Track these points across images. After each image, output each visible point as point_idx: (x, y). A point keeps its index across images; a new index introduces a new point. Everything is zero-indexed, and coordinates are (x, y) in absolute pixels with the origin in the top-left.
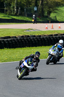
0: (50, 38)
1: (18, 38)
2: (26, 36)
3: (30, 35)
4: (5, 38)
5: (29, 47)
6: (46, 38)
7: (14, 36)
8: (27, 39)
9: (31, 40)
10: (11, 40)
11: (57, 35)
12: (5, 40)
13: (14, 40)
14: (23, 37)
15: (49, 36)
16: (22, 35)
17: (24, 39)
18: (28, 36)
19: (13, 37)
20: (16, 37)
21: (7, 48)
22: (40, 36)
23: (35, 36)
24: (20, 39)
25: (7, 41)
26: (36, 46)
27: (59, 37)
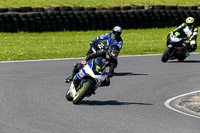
0: (114, 13)
1: (49, 11)
2: (64, 8)
3: (72, 6)
4: (20, 10)
5: (71, 30)
6: (107, 13)
7: (40, 6)
8: (67, 15)
9: (75, 16)
10: (33, 16)
11: (129, 8)
12: (21, 14)
13: (39, 15)
14: (57, 9)
15: (112, 9)
16: (56, 6)
17: (60, 14)
18: (69, 9)
19: (37, 9)
20: (43, 10)
21: (25, 31)
22: (94, 9)
23: (83, 9)
24: (53, 14)
25: (26, 16)
26: (85, 30)
27: (133, 13)
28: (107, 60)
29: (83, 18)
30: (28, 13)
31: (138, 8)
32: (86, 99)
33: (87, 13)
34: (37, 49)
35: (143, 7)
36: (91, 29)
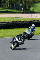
0: (30, 23)
1: (10, 23)
2: (15, 21)
5: (17, 28)
7: (8, 21)
8: (16, 23)
9: (18, 24)
10: (6, 24)
12: (2, 24)
14: (13, 22)
16: (12, 21)
17: (14, 23)
18: (16, 22)
19: (7, 22)
20: (8, 22)
22: (24, 22)
23: (20, 22)
24: (12, 24)
26: (21, 28)
27: (36, 22)
28: (23, 37)
29: (20, 24)
30: (4, 24)
31: (37, 21)
32: (16, 48)
33: (22, 23)
34: (7, 34)
35: (39, 21)
36: (23, 28)
